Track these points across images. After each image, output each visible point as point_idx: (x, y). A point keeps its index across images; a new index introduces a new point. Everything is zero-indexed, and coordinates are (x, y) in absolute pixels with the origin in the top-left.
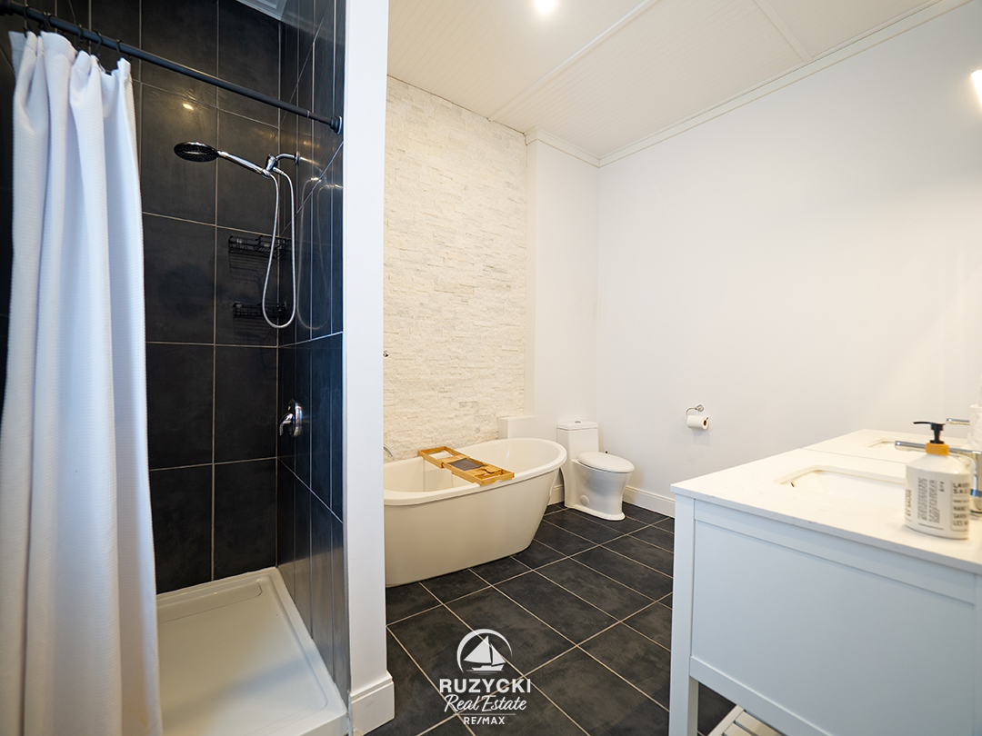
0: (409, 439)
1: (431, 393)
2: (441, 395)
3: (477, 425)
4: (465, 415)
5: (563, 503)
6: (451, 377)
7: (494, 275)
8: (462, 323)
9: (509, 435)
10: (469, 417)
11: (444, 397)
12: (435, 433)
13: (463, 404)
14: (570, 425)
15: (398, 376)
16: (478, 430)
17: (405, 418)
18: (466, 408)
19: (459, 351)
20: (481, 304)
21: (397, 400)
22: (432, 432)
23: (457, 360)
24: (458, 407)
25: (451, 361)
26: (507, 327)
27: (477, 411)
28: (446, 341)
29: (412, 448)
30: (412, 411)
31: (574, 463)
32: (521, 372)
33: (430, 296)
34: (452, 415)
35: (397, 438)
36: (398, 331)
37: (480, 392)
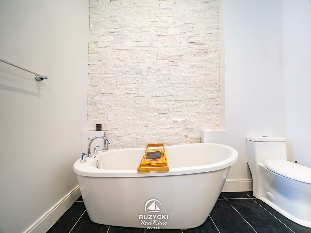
0: (142, 137)
1: (155, 114)
2: (161, 115)
3: (185, 134)
4: (177, 127)
5: (252, 192)
6: (168, 106)
7: (195, 47)
8: (174, 76)
9: (205, 141)
10: (180, 129)
11: (163, 117)
12: (158, 136)
13: (175, 121)
14: (255, 138)
15: (136, 105)
16: (186, 136)
17: (140, 127)
18: (178, 124)
19: (173, 91)
20: (186, 64)
21: (136, 117)
22: (156, 135)
23: (171, 97)
24: (172, 122)
25: (167, 97)
26: (206, 76)
27: (185, 126)
28: (164, 86)
29: (144, 142)
30: (144, 123)
31: (260, 167)
32: (217, 103)
33: (154, 63)
34: (169, 127)
35: (135, 137)
36: (136, 82)
37: (187, 115)
